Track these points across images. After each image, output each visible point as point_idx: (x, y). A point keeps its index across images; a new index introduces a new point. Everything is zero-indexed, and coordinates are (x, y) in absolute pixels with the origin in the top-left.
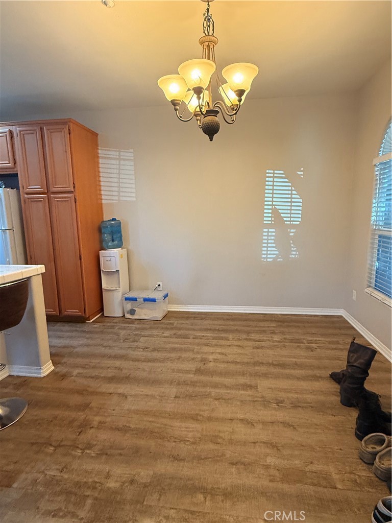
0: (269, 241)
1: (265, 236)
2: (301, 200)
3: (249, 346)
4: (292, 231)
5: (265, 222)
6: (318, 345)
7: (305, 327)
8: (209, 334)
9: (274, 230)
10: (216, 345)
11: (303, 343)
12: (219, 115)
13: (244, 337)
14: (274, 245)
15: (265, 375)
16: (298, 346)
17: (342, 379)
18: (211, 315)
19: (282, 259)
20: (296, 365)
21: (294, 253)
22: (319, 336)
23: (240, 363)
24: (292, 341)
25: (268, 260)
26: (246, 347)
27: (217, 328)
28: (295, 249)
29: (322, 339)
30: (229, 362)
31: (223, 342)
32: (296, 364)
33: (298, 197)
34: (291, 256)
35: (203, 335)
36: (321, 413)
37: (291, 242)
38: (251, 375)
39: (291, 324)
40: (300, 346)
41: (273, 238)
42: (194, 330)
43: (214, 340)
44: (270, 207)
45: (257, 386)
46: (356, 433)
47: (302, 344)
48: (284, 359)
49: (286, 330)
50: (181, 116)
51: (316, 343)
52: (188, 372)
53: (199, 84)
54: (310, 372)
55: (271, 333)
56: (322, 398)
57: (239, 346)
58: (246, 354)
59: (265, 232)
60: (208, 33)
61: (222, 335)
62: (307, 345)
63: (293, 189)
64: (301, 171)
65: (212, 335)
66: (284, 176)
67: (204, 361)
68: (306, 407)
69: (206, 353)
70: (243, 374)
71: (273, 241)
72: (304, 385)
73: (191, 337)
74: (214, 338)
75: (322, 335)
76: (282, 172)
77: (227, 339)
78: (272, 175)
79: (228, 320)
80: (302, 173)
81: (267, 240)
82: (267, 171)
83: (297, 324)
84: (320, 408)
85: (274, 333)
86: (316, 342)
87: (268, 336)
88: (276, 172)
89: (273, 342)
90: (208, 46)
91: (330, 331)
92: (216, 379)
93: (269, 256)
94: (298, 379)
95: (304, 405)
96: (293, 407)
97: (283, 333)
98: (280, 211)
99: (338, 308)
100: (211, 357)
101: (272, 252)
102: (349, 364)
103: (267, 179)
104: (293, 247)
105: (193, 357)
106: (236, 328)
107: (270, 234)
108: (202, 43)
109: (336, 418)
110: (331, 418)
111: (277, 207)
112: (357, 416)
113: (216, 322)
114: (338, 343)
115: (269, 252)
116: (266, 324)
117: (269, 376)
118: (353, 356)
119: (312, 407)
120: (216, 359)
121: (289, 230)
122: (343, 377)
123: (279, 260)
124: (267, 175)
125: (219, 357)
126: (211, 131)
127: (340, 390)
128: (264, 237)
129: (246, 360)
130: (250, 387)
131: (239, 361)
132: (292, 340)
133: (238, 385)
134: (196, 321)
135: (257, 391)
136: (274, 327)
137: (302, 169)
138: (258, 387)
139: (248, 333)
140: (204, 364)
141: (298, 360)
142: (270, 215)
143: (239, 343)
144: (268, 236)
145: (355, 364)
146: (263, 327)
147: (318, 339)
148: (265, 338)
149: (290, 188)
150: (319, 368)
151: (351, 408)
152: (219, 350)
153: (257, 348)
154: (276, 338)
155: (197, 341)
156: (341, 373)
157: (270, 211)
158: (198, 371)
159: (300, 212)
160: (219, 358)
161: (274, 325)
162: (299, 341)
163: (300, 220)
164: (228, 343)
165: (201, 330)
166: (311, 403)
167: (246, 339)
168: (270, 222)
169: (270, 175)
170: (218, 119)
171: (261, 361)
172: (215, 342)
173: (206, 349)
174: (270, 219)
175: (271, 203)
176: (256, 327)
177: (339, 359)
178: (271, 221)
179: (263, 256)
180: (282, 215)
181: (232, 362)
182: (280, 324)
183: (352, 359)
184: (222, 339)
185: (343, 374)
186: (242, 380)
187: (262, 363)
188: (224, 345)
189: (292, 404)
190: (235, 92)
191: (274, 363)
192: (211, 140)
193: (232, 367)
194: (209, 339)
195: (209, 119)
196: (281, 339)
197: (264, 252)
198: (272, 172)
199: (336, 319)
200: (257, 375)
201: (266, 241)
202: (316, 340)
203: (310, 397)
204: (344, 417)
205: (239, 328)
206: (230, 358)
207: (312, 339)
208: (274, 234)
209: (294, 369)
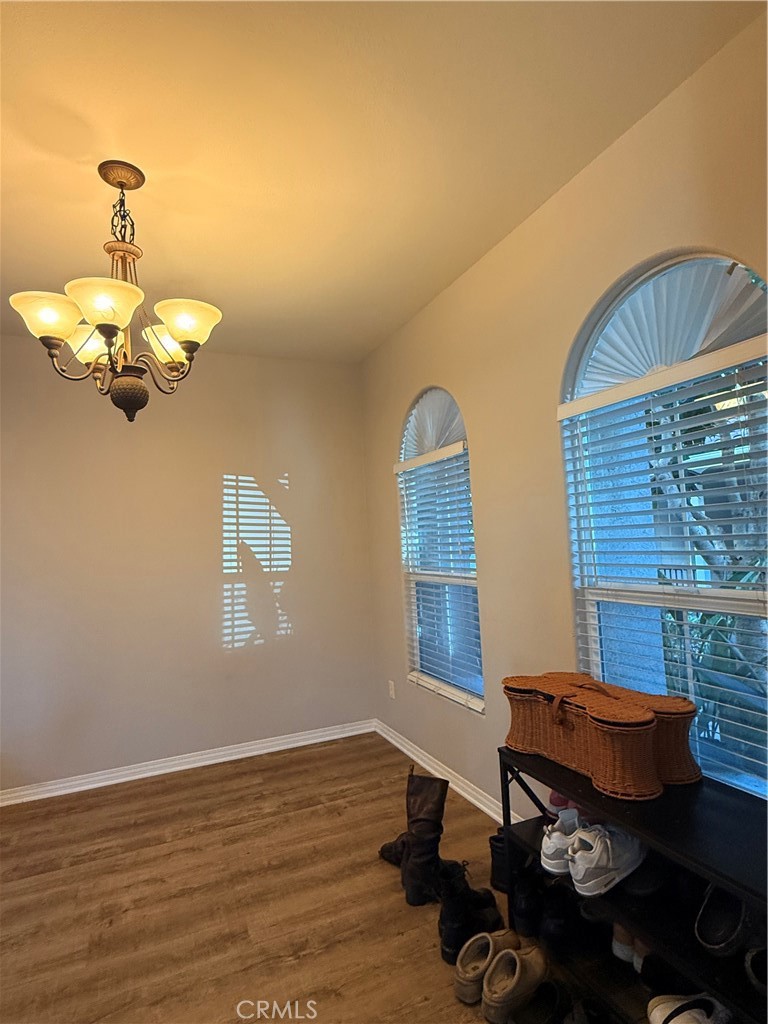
0: (236, 608)
1: (227, 597)
2: (288, 529)
3: (213, 844)
4: (278, 584)
5: (225, 571)
6: (347, 799)
7: (317, 768)
8: (114, 842)
9: (243, 585)
10: (135, 865)
11: (320, 803)
12: (147, 376)
13: (199, 823)
14: (246, 614)
15: (260, 899)
16: (313, 813)
17: (402, 853)
18: (115, 792)
19: (262, 641)
20: (316, 855)
21: (285, 625)
22: (346, 780)
23: (199, 888)
24: (300, 805)
25: (236, 645)
26: (207, 845)
27: (133, 822)
28: (285, 618)
29: (353, 785)
30: (175, 896)
31: (150, 852)
32: (316, 851)
33: (282, 522)
34: (278, 633)
35: (96, 848)
36: (380, 939)
37: (277, 605)
38: (228, 909)
39: (292, 770)
40: (317, 810)
41: (242, 600)
42: (70, 842)
43: (127, 854)
44: (234, 542)
45: (246, 931)
46: (443, 951)
47: (319, 806)
48: (291, 848)
49: (285, 785)
50: (64, 368)
51: (344, 797)
52: (69, 959)
53: (112, 320)
54: (344, 860)
55: (256, 799)
56: (373, 906)
57: (193, 849)
58: (211, 864)
59: (227, 590)
60: (123, 237)
61: (147, 835)
62: (328, 804)
63: (273, 508)
64: (286, 478)
65: (120, 841)
66: (256, 485)
67: (109, 914)
68: (350, 939)
69: (112, 893)
70: (211, 913)
71: (243, 607)
72: (339, 890)
73: (65, 862)
74: (128, 848)
75: (351, 778)
76: (252, 479)
77: (160, 841)
78: (235, 484)
79: (157, 793)
80: (287, 482)
81: (232, 605)
82: (225, 477)
83: (301, 768)
84: (374, 929)
85: (261, 797)
86: (342, 795)
87: (250, 807)
88: (240, 478)
89: (264, 817)
90: (124, 259)
91: (364, 766)
92: (149, 950)
93: (236, 638)
94: (325, 882)
95: (346, 934)
96: (327, 947)
97: (280, 793)
98: (254, 549)
99: (368, 718)
100: (126, 900)
101: (242, 629)
102: (411, 820)
103: (226, 491)
104: (281, 615)
105: (77, 912)
106: (177, 808)
107: (236, 593)
108: (110, 251)
109: (404, 938)
110: (396, 942)
111: (248, 542)
112: (438, 918)
113: (127, 807)
114: (379, 785)
115: (236, 630)
116: (243, 782)
117: (270, 896)
118: (415, 803)
119: (361, 933)
120: (140, 900)
121: (272, 583)
122: (404, 847)
123: (256, 642)
124: (225, 483)
125: (147, 890)
126: (130, 403)
127: (403, 879)
128: (226, 601)
129: (212, 878)
130: (231, 938)
131: (196, 886)
132: (299, 802)
133: (204, 946)
134: (73, 818)
135: (250, 942)
136: (260, 784)
137: (286, 475)
138: (250, 932)
139: (207, 812)
140: (111, 923)
141: (319, 842)
142: (235, 557)
143: (190, 842)
144: (232, 597)
145: (421, 816)
146: (237, 790)
147: (345, 787)
148: (246, 814)
149: (268, 508)
150: (358, 845)
151: (425, 906)
152: (145, 874)
153: (233, 841)
154: (268, 807)
155: (83, 868)
156: (399, 842)
157: (235, 549)
158: (99, 947)
159: (289, 549)
160: (147, 893)
161: (258, 780)
162: (311, 802)
163: (289, 563)
164: (164, 849)
165: (92, 836)
166: (358, 925)
167: (205, 829)
168: (236, 571)
169: (230, 483)
170: (145, 382)
171: (244, 869)
172: (131, 856)
173: (111, 882)
174: (235, 564)
175: (234, 535)
176: (223, 793)
177: (386, 816)
178: (237, 568)
179: (227, 639)
180: (258, 556)
181: (182, 893)
182: (268, 774)
183: (413, 807)
184: (147, 843)
185: (403, 843)
186: (209, 929)
187: (249, 873)
188: (155, 859)
189: (324, 942)
190: (181, 343)
191: (274, 863)
192: (131, 419)
193: (183, 906)
194: (116, 854)
195: (128, 381)
196: (279, 807)
197: (226, 631)
198: (234, 477)
199: (368, 741)
200: (243, 904)
201: (229, 608)
202: (342, 791)
203: (352, 914)
204: (418, 930)
205: (184, 807)
206: (174, 885)
207: (333, 790)
208: (244, 592)
209: (314, 863)
